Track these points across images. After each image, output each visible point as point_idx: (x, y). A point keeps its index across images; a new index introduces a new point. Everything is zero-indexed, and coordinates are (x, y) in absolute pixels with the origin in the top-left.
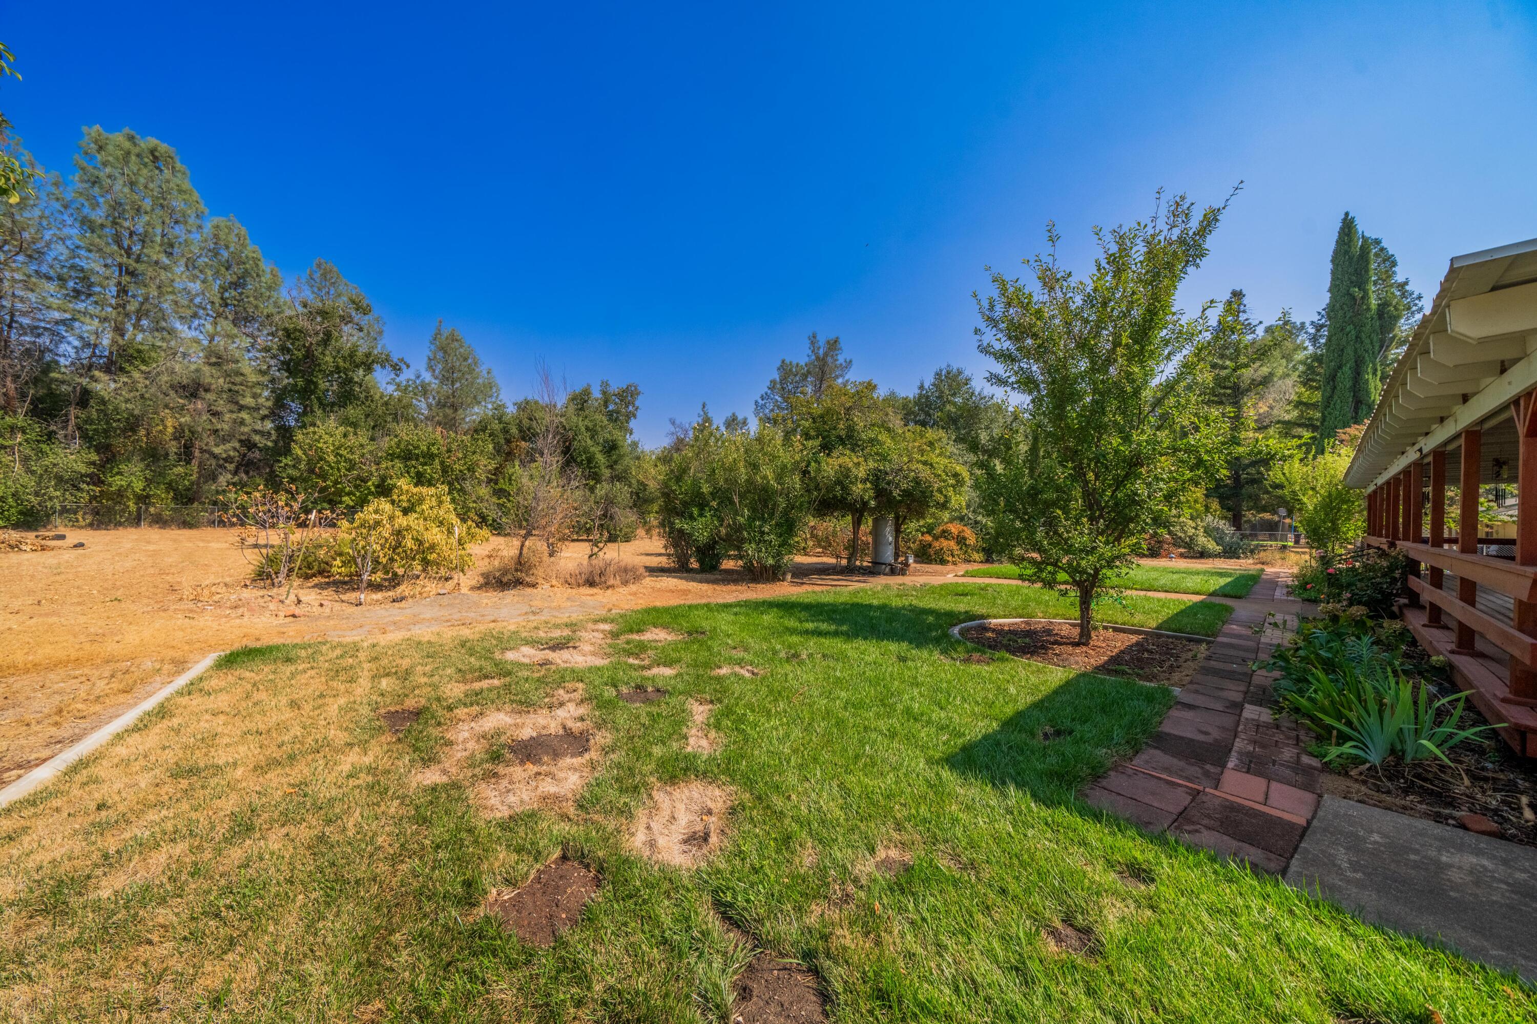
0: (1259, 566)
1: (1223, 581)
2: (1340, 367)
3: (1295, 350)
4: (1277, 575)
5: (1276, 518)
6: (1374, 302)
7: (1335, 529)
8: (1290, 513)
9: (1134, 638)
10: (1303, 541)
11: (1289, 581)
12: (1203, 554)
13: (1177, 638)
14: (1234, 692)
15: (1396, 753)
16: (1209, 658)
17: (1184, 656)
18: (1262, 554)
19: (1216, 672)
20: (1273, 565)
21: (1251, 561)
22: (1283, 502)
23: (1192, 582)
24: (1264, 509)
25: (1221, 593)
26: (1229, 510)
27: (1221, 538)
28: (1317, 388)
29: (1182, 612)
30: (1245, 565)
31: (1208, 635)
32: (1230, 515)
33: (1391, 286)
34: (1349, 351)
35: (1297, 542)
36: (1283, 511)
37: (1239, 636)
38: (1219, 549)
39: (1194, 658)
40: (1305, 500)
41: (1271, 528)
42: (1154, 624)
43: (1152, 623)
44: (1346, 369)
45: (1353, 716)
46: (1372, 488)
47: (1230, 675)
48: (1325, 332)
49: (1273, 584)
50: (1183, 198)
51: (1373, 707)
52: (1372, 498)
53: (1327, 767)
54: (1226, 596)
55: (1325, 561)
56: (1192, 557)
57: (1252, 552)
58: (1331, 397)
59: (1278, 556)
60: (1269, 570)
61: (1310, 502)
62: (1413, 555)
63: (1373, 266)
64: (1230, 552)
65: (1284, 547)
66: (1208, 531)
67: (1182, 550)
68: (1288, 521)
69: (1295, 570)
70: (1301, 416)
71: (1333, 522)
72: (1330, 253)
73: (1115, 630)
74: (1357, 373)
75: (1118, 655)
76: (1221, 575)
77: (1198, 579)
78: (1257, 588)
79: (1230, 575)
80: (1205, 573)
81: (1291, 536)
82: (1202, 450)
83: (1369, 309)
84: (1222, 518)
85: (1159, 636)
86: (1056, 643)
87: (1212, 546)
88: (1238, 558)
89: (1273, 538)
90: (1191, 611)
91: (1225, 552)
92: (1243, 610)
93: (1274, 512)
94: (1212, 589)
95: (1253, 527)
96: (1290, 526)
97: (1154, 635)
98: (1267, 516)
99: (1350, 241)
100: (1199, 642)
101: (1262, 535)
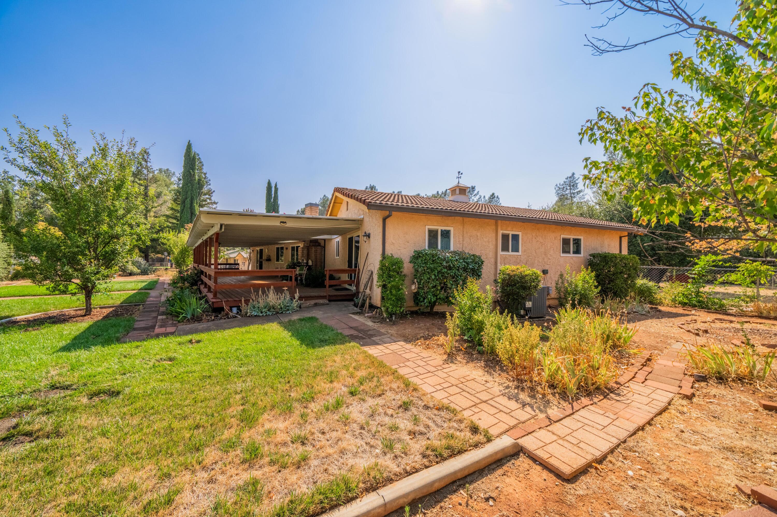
0: (157, 277)
1: (144, 284)
2: (186, 199)
3: (170, 184)
4: (165, 280)
5: (163, 257)
6: (197, 177)
7: (184, 261)
8: (169, 254)
9: (111, 309)
10: (174, 266)
11: (169, 282)
12: (131, 274)
13: (130, 306)
14: (154, 315)
15: (193, 315)
16: (144, 308)
17: (134, 310)
18: (158, 272)
19: (147, 311)
20: (162, 277)
21: (153, 275)
22: (166, 250)
23: (129, 286)
24: (158, 253)
25: (145, 288)
26: (143, 253)
27: (140, 266)
28: (179, 204)
29: (129, 297)
30: (151, 277)
31: (143, 302)
32: (143, 255)
33: (202, 173)
34: (189, 193)
35: (171, 266)
36: (166, 254)
37: (154, 301)
38: (139, 271)
39: (139, 310)
40: (174, 250)
41: (161, 261)
42: (119, 302)
43: (118, 302)
44: (188, 200)
45: (185, 308)
46: (194, 248)
47: (153, 311)
48: (181, 182)
49: (163, 283)
50: (134, 138)
51: (188, 305)
52: (194, 250)
53: (179, 322)
54: (146, 289)
55: (180, 272)
56: (125, 276)
57: (154, 271)
58: (183, 209)
59: (164, 272)
60: (161, 278)
61: (176, 251)
62: (202, 269)
63: (197, 163)
64: (144, 272)
65: (167, 269)
66: (133, 263)
67: (120, 273)
68: (168, 258)
69: (171, 278)
70: (172, 214)
71: (184, 259)
72: (184, 154)
73: (101, 308)
74: (192, 203)
75: (107, 315)
76: (142, 282)
77: (133, 284)
78: (157, 285)
79: (146, 282)
80: (135, 282)
81: (169, 264)
82: (141, 235)
83: (195, 180)
84: (140, 257)
85: (122, 306)
86: (71, 318)
87: (135, 270)
88: (148, 275)
89: (161, 265)
90: (134, 296)
91: (142, 272)
92: (153, 293)
93: (163, 254)
94: (140, 288)
95: (153, 260)
96: (169, 260)
97: (121, 306)
98: (159, 255)
99: (190, 152)
100: (140, 305)
101: (158, 264)
